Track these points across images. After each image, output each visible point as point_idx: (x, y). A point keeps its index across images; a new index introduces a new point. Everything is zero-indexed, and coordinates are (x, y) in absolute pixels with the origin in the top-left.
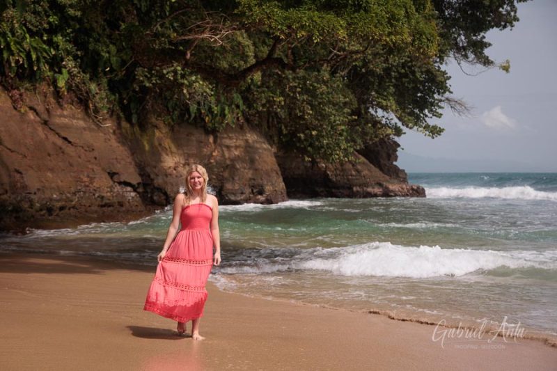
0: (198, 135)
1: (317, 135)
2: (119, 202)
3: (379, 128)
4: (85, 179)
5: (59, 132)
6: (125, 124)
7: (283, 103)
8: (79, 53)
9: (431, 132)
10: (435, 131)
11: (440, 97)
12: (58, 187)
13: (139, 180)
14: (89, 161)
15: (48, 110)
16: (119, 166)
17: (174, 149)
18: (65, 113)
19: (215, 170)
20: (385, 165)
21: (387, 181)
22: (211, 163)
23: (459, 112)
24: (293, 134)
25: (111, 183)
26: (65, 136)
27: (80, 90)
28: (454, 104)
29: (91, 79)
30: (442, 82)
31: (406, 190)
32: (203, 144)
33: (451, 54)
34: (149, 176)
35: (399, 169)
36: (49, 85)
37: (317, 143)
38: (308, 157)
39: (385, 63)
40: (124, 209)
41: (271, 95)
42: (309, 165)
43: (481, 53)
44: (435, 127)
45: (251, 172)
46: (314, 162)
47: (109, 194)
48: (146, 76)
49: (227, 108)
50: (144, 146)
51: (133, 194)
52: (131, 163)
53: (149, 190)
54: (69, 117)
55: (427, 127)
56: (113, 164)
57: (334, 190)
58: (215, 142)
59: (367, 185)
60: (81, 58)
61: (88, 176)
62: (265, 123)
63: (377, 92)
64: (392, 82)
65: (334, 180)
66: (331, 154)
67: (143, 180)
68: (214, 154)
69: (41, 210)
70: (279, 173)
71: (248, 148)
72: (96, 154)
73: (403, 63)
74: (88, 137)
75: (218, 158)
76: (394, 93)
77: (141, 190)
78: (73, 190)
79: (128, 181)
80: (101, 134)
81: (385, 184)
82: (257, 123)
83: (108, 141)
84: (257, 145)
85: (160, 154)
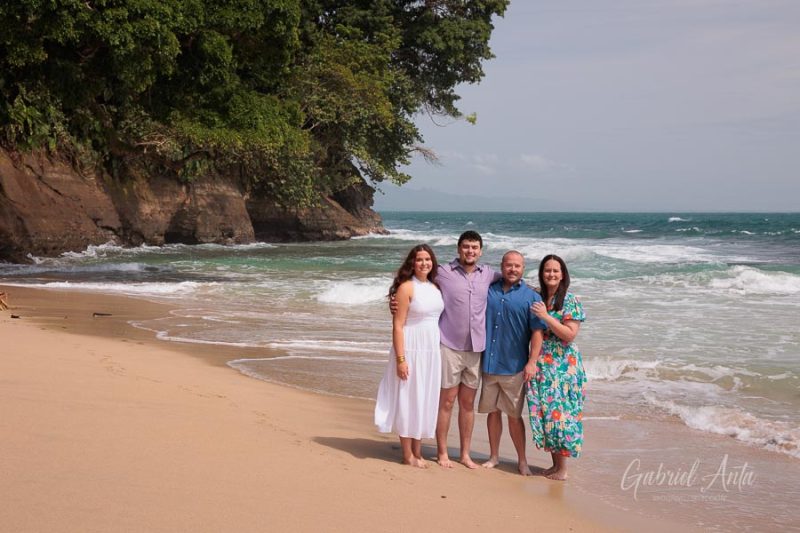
0: (171, 185)
1: (286, 184)
3: (349, 177)
4: (74, 224)
5: (50, 184)
6: (106, 176)
8: (67, 119)
9: (399, 179)
10: (402, 179)
11: (408, 147)
12: (51, 231)
13: (119, 224)
14: (76, 209)
15: (42, 168)
16: (102, 213)
17: (151, 198)
18: (56, 169)
19: (189, 215)
20: (361, 209)
22: (184, 210)
23: (431, 160)
24: (263, 183)
25: (95, 227)
26: (56, 188)
27: (69, 150)
28: (425, 153)
29: (78, 140)
30: (410, 134)
32: (175, 194)
33: (423, 106)
34: (128, 222)
35: (374, 212)
36: (42, 146)
37: (286, 191)
38: (279, 203)
42: (281, 210)
43: (451, 105)
44: (402, 175)
47: (93, 237)
51: (114, 237)
52: (113, 211)
53: (128, 234)
54: (58, 173)
55: (395, 174)
56: (97, 211)
57: (305, 234)
58: (188, 192)
59: (335, 229)
61: (76, 222)
62: (235, 171)
63: (349, 142)
64: (363, 133)
65: (305, 224)
66: (299, 202)
67: (122, 225)
68: (188, 202)
70: (248, 217)
71: (219, 197)
72: (82, 203)
74: (75, 188)
75: (192, 205)
76: (366, 143)
77: (121, 233)
78: (63, 233)
79: (111, 225)
80: (86, 186)
81: (352, 228)
82: (228, 173)
83: (92, 192)
84: (228, 194)
85: (138, 203)
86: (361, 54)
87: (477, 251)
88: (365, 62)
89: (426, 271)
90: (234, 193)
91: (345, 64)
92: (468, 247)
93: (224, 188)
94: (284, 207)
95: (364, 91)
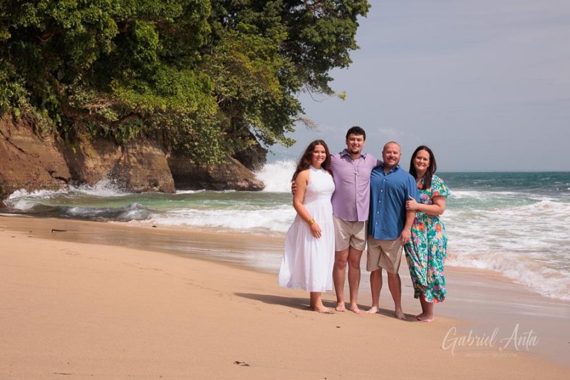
0: (110, 146)
1: (199, 146)
5: (16, 145)
6: (59, 138)
7: (172, 124)
8: (29, 94)
9: (287, 143)
10: (289, 143)
13: (69, 176)
14: (36, 164)
15: (9, 131)
16: (56, 167)
18: (20, 132)
19: (123, 169)
22: (120, 165)
23: (311, 128)
24: (181, 145)
25: (51, 178)
26: (20, 147)
27: (30, 118)
28: (306, 123)
29: (37, 110)
32: (113, 152)
34: (76, 173)
36: (9, 115)
37: (199, 151)
38: (193, 160)
39: (252, 93)
41: (164, 118)
42: (195, 166)
43: (326, 85)
44: (289, 139)
47: (49, 185)
49: (130, 128)
51: (65, 185)
52: (64, 165)
53: (76, 183)
54: (23, 135)
55: (284, 139)
56: (52, 166)
57: (213, 184)
58: (123, 150)
59: (237, 180)
60: (31, 97)
61: (35, 174)
62: (160, 137)
63: (247, 113)
64: (259, 107)
65: (214, 177)
66: (209, 159)
67: (72, 176)
68: (122, 159)
70: (170, 171)
72: (40, 159)
73: (266, 94)
74: (35, 148)
76: (261, 114)
77: (71, 183)
79: (62, 176)
80: (44, 146)
81: (250, 180)
82: (154, 137)
83: (49, 151)
84: (154, 153)
85: (84, 159)
86: (257, 45)
87: (361, 143)
88: (259, 51)
89: (321, 161)
90: (158, 152)
91: (244, 53)
92: (354, 139)
93: (151, 148)
94: (197, 163)
95: (258, 73)
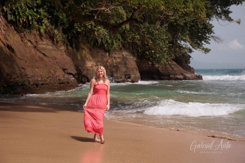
0: (102, 52)
1: (154, 52)
2: (67, 82)
3: (182, 50)
4: (53, 72)
5: (41, 51)
6: (70, 48)
7: (139, 38)
8: (50, 17)
9: (205, 51)
10: (207, 51)
11: (209, 35)
12: (40, 75)
13: (76, 72)
14: (54, 64)
15: (36, 42)
16: (67, 66)
17: (91, 59)
18: (44, 43)
19: (109, 68)
20: (185, 66)
21: (185, 73)
22: (107, 65)
23: (217, 42)
24: (144, 52)
25: (64, 73)
26: (44, 53)
27: (51, 33)
28: (215, 39)
29: (55, 28)
30: (210, 29)
31: (194, 77)
32: (103, 57)
33: (214, 16)
34: (80, 70)
35: (191, 67)
36: (37, 30)
37: (154, 56)
38: (150, 62)
39: (184, 20)
40: (69, 85)
41: (134, 35)
42: (151, 66)
43: (228, 16)
44: (207, 49)
45: (125, 69)
46: (153, 64)
47: (63, 78)
48: (79, 27)
49: (114, 41)
50: (78, 57)
51: (73, 78)
52: (72, 65)
53: (80, 77)
54: (45, 45)
55: (203, 49)
56: (64, 65)
57: (162, 77)
58: (109, 55)
59: (176, 74)
60: (51, 19)
61: (54, 71)
62: (131, 47)
63: (181, 33)
64: (188, 29)
65: (162, 72)
66: (161, 61)
67: (77, 72)
68: (109, 61)
69: (33, 85)
70: (138, 69)
71: (124, 58)
72: (57, 61)
73: (193, 21)
74: (54, 53)
75: (111, 62)
76: (189, 34)
77: (77, 76)
78: (47, 76)
79: (71, 72)
80: (60, 52)
81: (184, 74)
82: (128, 47)
84: (128, 57)
85: (85, 61)
90: (131, 57)
93: (126, 54)
